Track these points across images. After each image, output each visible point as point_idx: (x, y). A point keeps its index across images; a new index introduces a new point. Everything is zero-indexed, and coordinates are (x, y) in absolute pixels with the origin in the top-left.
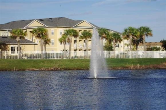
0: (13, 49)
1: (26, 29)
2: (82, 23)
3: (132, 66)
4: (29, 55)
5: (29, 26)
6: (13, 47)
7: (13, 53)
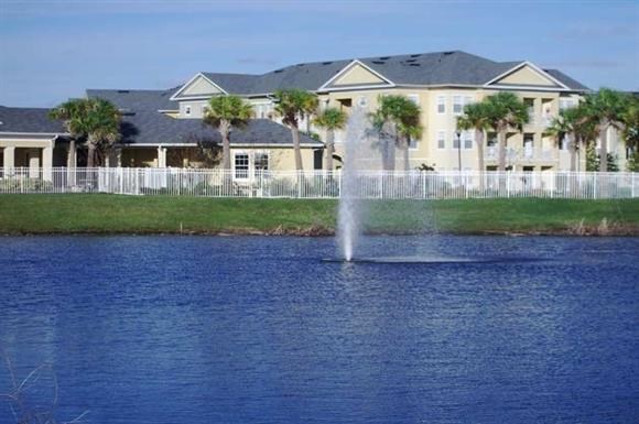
0: (242, 162)
1: (327, 93)
2: (516, 74)
3: (580, 225)
4: (294, 184)
5: (338, 83)
6: (242, 157)
7: (242, 176)
